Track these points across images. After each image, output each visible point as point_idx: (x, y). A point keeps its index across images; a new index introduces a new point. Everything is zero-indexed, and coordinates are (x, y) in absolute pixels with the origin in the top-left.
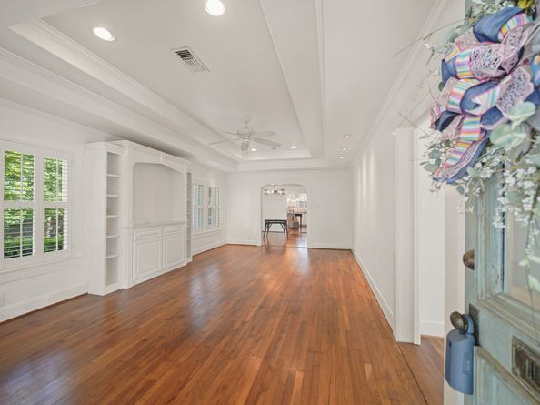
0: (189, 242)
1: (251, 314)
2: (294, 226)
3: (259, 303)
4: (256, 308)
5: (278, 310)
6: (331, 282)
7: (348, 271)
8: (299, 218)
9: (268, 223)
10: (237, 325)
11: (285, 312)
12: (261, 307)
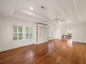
0: (48, 38)
1: (55, 54)
2: (69, 37)
3: (58, 52)
4: (56, 53)
5: (61, 55)
6: (78, 51)
7: (84, 49)
8: (71, 35)
9: (63, 36)
10: (51, 56)
11: (63, 56)
12: (58, 53)
